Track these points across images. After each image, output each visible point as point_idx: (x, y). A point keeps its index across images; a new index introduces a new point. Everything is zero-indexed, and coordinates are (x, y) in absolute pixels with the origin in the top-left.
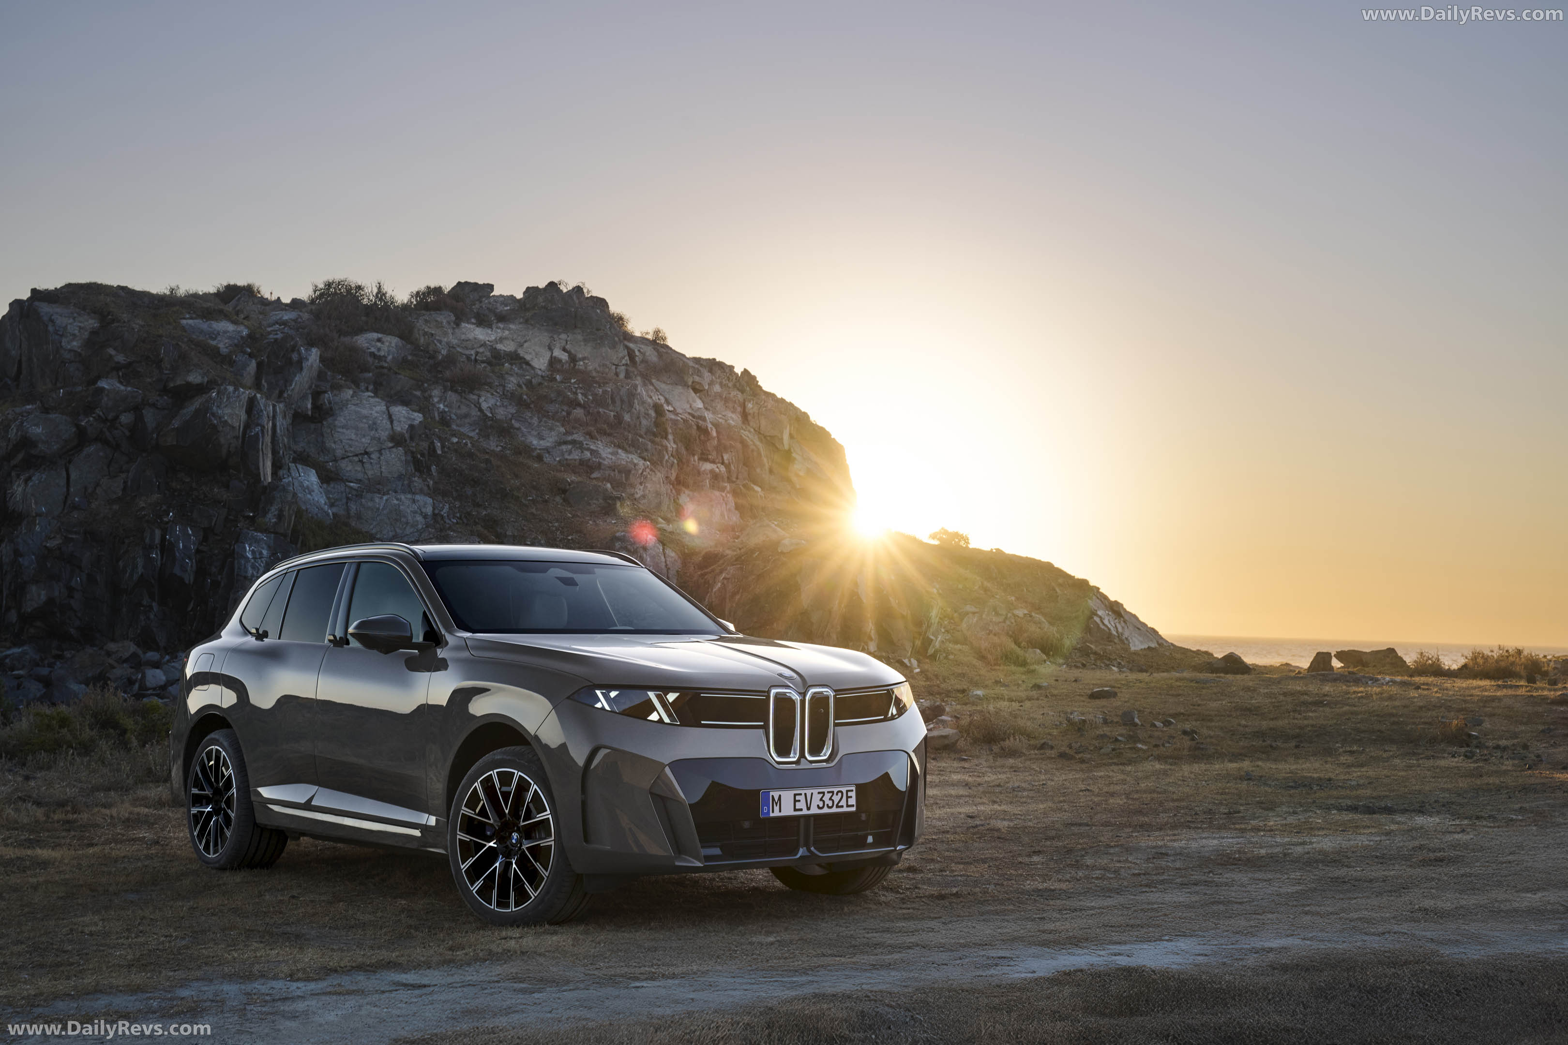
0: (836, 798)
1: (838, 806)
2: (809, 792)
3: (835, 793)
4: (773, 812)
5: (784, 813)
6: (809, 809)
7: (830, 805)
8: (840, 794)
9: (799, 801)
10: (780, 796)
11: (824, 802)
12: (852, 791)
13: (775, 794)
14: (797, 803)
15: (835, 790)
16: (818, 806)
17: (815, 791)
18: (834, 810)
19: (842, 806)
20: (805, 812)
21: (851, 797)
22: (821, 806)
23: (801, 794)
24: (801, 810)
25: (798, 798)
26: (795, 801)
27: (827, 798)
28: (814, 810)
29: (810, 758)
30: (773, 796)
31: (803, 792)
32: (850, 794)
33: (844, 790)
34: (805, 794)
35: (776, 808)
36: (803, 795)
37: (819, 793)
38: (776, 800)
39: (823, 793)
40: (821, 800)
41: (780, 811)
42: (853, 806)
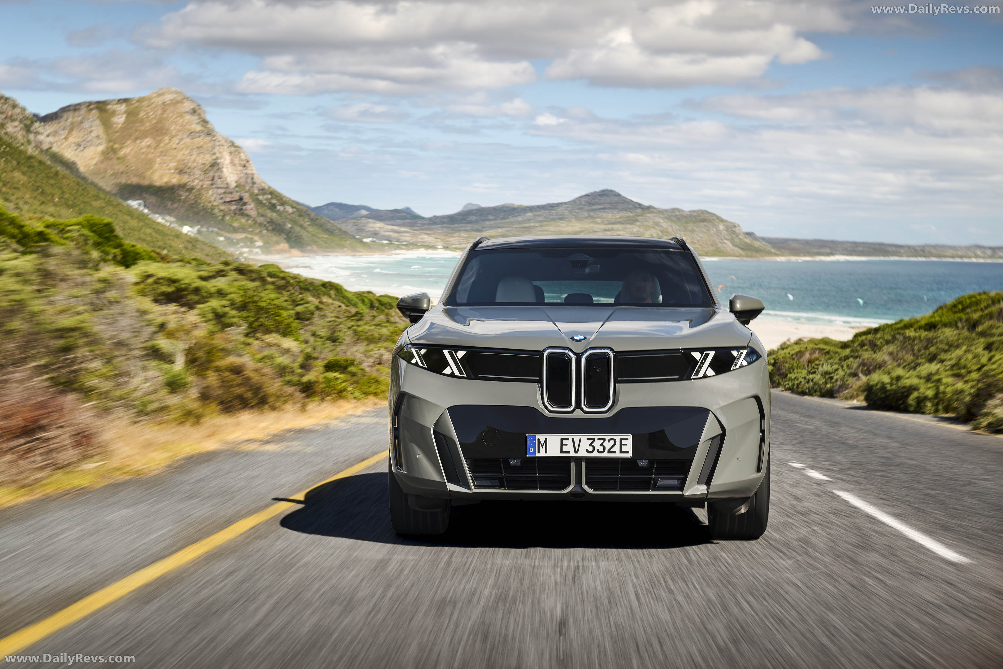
0: (608, 445)
1: (609, 452)
2: (577, 438)
3: (607, 440)
4: (539, 452)
5: (550, 454)
6: (576, 452)
7: (601, 449)
8: (612, 442)
9: (566, 445)
10: (546, 439)
11: (594, 447)
12: (627, 439)
13: (542, 438)
14: (563, 446)
15: (607, 437)
16: (587, 451)
17: (584, 438)
18: (606, 455)
19: (615, 452)
20: (572, 454)
21: (626, 445)
22: (590, 449)
23: (568, 439)
24: (569, 452)
25: (564, 442)
26: (562, 445)
27: (597, 444)
28: (582, 453)
29: (586, 409)
30: (539, 439)
31: (570, 437)
32: (623, 442)
33: (618, 437)
34: (573, 440)
35: (542, 450)
36: (571, 441)
37: (588, 439)
38: (542, 442)
39: (594, 440)
40: (591, 445)
41: (546, 452)
42: (628, 452)
